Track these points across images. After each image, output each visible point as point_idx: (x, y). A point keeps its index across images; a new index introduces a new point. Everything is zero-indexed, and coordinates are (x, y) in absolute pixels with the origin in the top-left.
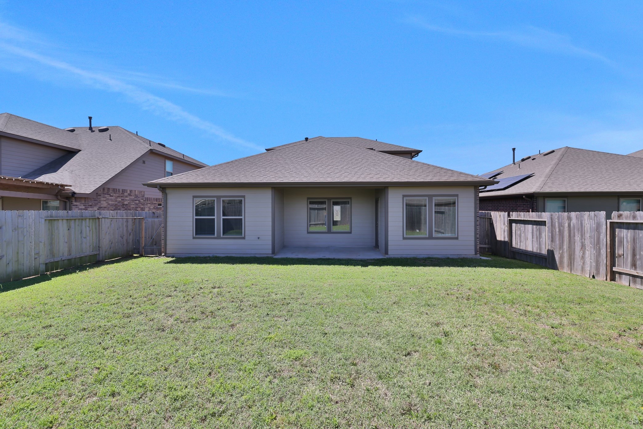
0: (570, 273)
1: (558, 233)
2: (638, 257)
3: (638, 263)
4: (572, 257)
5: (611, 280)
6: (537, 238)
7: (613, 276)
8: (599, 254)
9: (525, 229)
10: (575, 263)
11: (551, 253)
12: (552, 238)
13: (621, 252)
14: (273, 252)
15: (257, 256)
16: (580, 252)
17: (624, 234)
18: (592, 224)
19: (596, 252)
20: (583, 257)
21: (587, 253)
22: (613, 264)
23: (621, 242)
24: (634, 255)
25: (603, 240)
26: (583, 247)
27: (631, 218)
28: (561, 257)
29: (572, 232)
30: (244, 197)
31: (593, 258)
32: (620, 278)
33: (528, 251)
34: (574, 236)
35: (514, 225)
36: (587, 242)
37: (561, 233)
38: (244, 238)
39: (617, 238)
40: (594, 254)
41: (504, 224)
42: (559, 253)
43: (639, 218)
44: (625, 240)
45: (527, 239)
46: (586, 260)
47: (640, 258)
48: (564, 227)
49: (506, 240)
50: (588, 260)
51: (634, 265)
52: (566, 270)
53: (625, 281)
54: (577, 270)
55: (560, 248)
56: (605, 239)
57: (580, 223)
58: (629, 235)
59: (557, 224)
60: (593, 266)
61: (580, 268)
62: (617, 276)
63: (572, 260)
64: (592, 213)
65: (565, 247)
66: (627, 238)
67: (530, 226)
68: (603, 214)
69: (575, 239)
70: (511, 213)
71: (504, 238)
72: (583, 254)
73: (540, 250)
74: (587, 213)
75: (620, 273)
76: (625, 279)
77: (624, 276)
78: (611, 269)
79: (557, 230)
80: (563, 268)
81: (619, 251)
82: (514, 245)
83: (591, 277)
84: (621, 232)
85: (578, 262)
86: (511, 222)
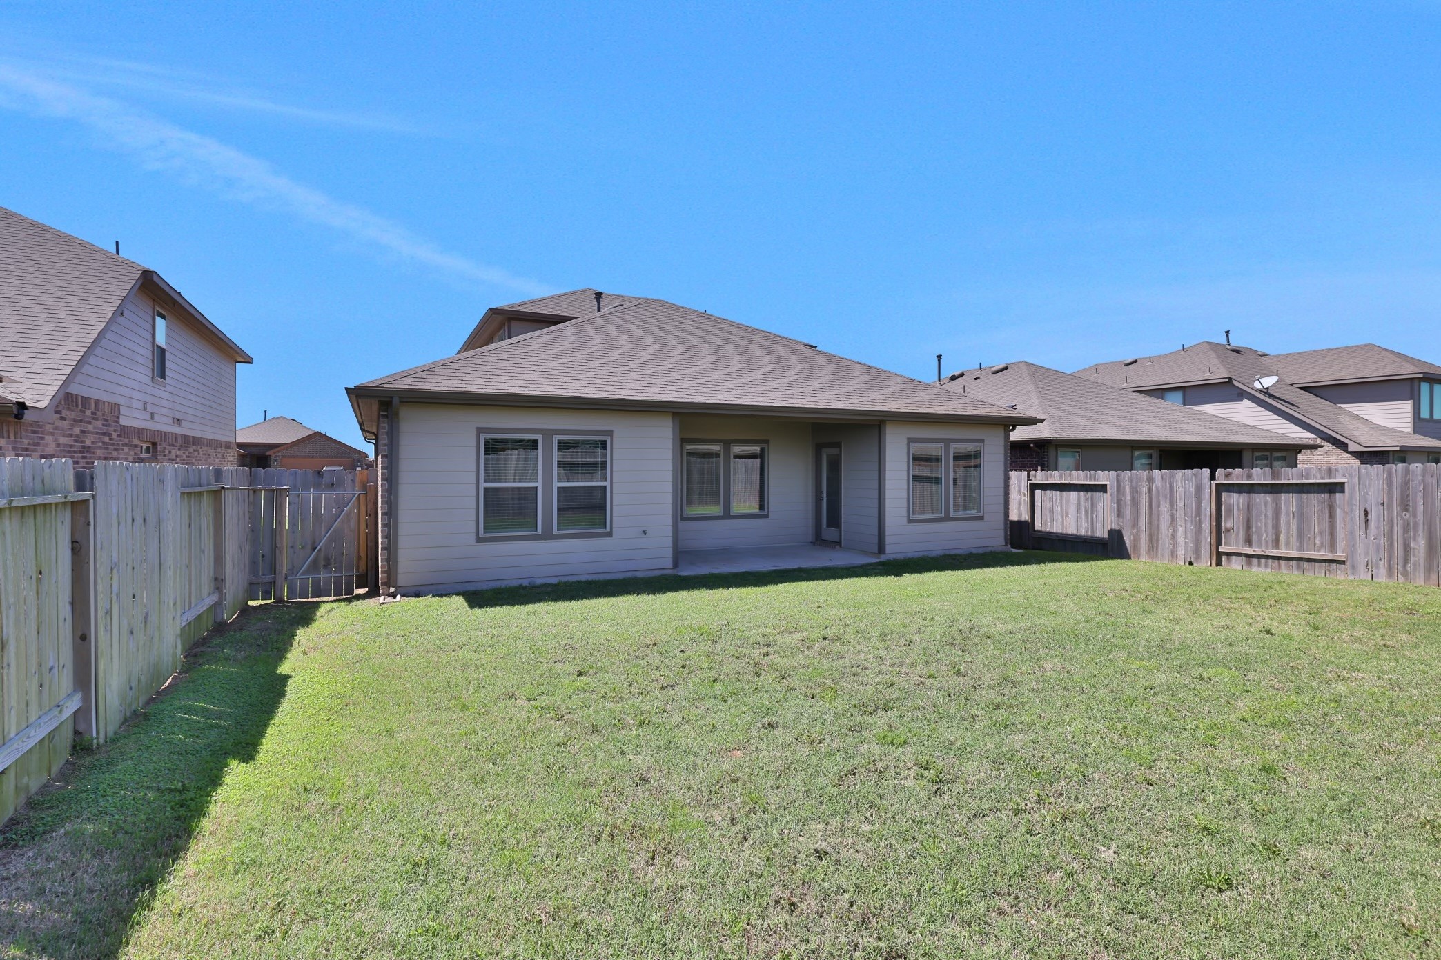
0: (1151, 561)
1: (1129, 503)
2: (1254, 530)
3: (1254, 538)
4: (1155, 538)
5: (1217, 565)
6: (1086, 512)
7: (1219, 558)
8: (1199, 530)
9: (1061, 499)
10: (1160, 545)
11: (1116, 535)
12: (1119, 510)
13: (1229, 525)
14: (676, 565)
15: (639, 575)
16: (1168, 530)
17: (1234, 500)
18: (1187, 486)
19: (1195, 527)
20: (1173, 537)
21: (1181, 530)
22: (1219, 543)
23: (1229, 510)
24: (1248, 527)
25: (1206, 509)
26: (1173, 519)
27: (1245, 477)
28: (1136, 539)
29: (1155, 500)
30: (610, 433)
31: (1189, 536)
32: (1229, 560)
33: (1067, 535)
34: (1159, 506)
35: (1038, 493)
36: (1180, 514)
37: (1135, 503)
38: (609, 534)
39: (1223, 506)
40: (1192, 530)
41: (1020, 491)
42: (1132, 534)
43: (1255, 477)
44: (1236, 507)
45: (1067, 515)
46: (1179, 540)
47: (1256, 532)
48: (1140, 494)
49: (1023, 519)
50: (1181, 540)
51: (1248, 541)
52: (1144, 558)
53: (1236, 564)
54: (1163, 556)
55: (1133, 526)
56: (1208, 507)
57: (1168, 485)
58: (1241, 501)
59: (1128, 490)
60: (1189, 548)
61: (1168, 552)
62: (1224, 558)
63: (1155, 543)
64: (1188, 472)
65: (1143, 522)
66: (1238, 505)
67: (1073, 494)
68: (1207, 472)
69: (1159, 511)
70: (1032, 473)
71: (1020, 515)
72: (1174, 531)
73: (1093, 531)
74: (1180, 472)
75: (1228, 554)
76: (1236, 560)
77: (1234, 557)
78: (1217, 549)
79: (1128, 498)
80: (1139, 556)
81: (1225, 524)
82: (1038, 525)
83: (1187, 564)
84: (1230, 497)
85: (1165, 543)
86: (1033, 487)
